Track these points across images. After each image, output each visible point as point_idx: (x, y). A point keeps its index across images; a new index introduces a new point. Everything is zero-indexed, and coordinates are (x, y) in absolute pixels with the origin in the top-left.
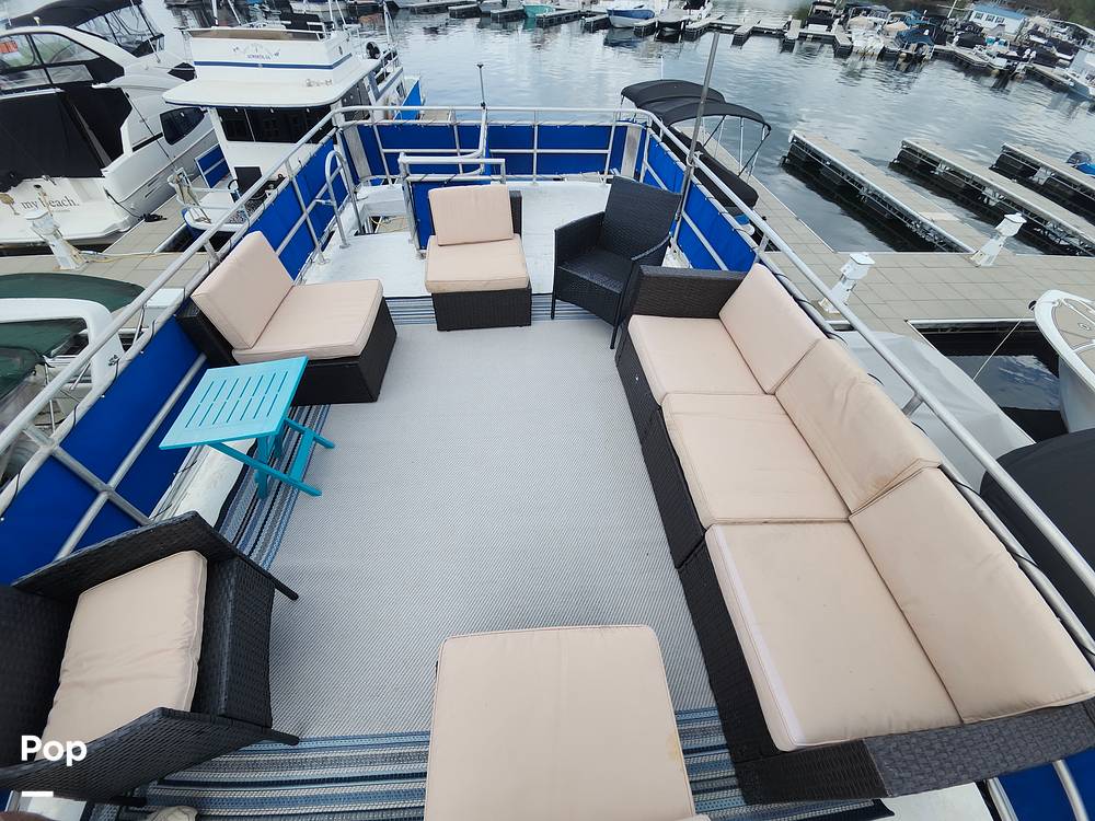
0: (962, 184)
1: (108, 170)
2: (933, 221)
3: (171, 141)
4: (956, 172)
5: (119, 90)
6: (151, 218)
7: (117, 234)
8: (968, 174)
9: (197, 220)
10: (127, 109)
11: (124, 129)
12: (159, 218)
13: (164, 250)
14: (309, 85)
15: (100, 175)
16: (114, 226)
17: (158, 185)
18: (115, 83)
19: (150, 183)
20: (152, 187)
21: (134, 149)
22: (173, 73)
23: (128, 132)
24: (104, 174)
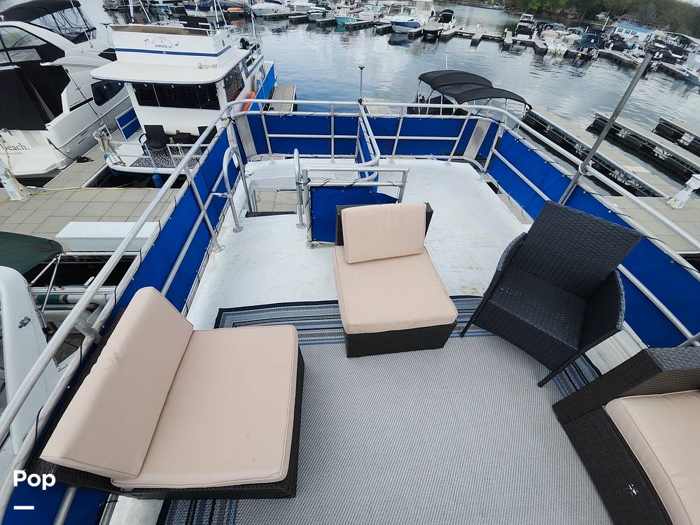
0: (641, 144)
1: (50, 126)
2: (634, 173)
3: (99, 103)
4: (635, 135)
5: (61, 67)
6: (81, 160)
7: (56, 171)
8: (644, 138)
9: (115, 164)
10: (67, 80)
11: (64, 95)
12: (87, 160)
13: (90, 186)
14: (201, 68)
15: (44, 129)
16: (54, 165)
17: (88, 135)
18: (58, 62)
19: (82, 134)
20: (84, 136)
21: (71, 109)
22: (102, 55)
23: (66, 98)
24: (47, 128)
